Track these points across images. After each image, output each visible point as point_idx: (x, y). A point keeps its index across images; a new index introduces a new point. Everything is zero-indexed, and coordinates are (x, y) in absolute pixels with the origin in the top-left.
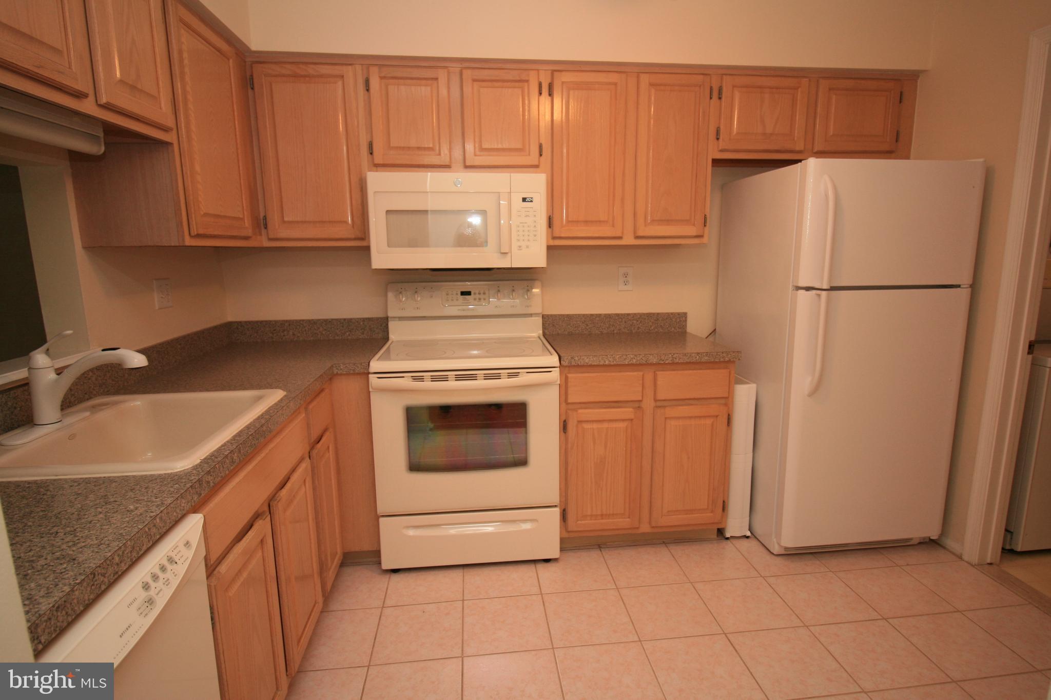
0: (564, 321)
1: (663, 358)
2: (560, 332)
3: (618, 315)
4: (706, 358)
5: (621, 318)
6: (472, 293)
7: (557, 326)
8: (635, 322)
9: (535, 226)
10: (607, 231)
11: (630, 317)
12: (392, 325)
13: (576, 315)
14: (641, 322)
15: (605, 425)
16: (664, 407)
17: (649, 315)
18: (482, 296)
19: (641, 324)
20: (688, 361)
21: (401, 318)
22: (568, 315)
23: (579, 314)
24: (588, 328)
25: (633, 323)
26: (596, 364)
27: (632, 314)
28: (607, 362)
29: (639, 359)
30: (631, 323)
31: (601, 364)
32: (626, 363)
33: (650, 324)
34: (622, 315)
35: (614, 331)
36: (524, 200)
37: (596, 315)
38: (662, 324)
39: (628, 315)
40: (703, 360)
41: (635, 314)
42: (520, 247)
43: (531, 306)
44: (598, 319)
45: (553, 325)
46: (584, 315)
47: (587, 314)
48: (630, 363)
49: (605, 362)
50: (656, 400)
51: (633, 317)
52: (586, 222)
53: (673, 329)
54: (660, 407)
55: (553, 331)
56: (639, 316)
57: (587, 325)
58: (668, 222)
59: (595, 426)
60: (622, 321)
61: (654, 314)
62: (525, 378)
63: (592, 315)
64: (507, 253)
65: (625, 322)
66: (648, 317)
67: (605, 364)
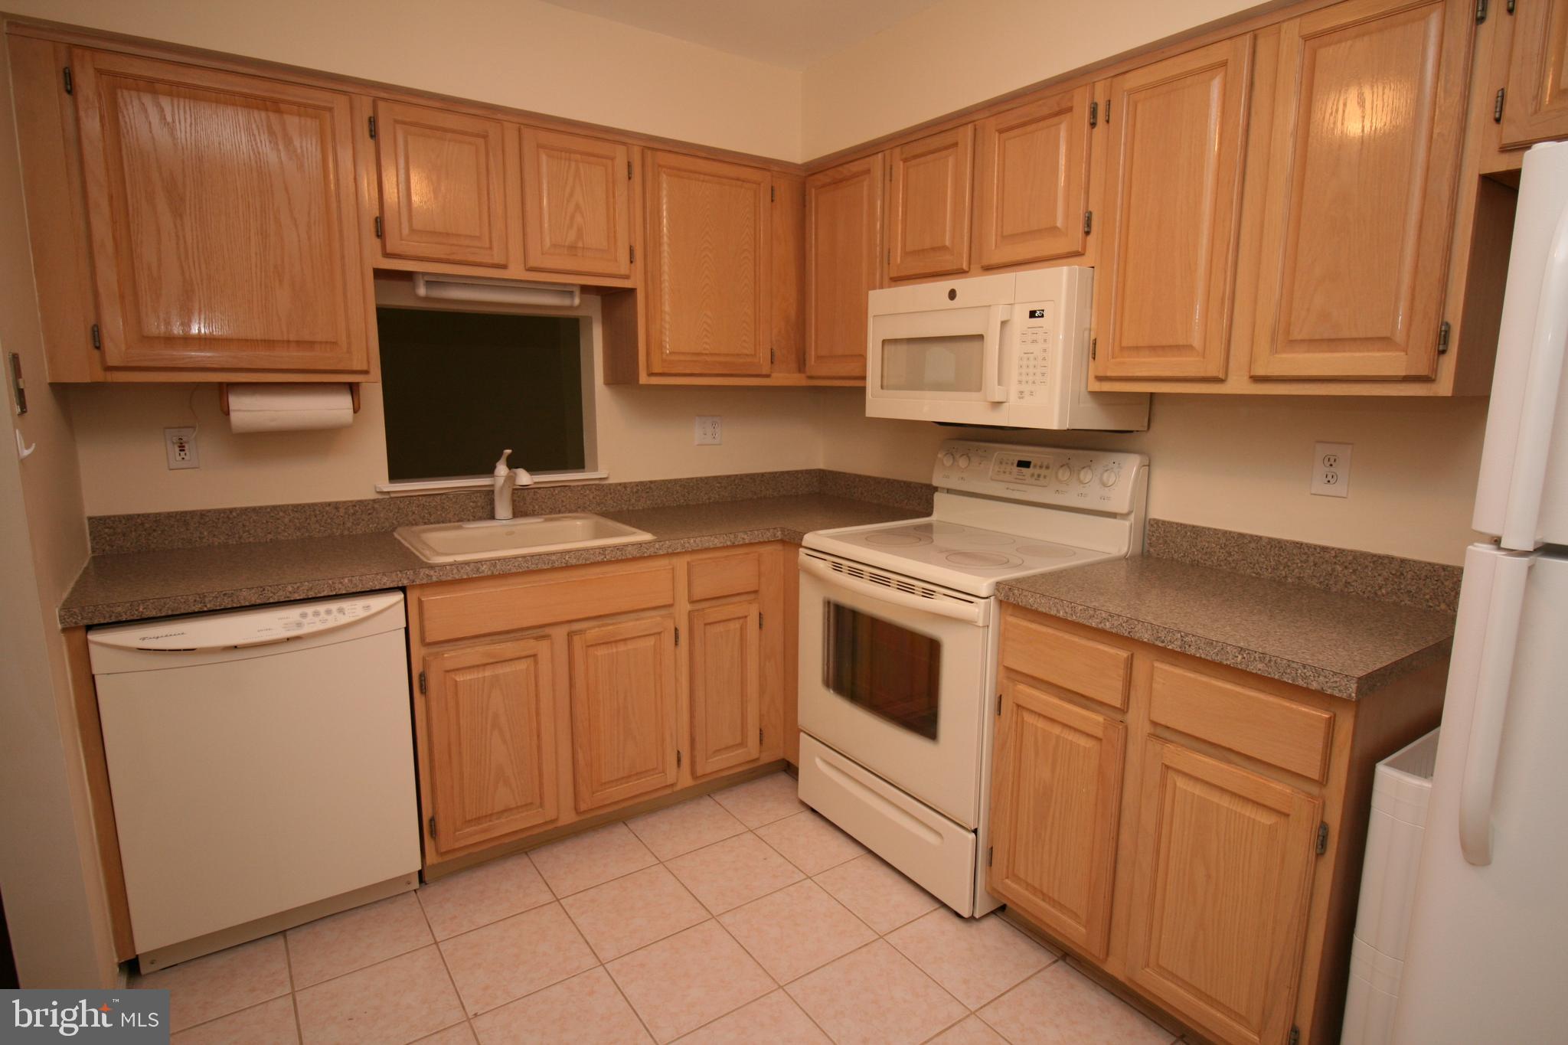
0: (1184, 537)
1: (1162, 635)
2: (1176, 556)
3: (1299, 545)
4: (1260, 666)
5: (1305, 553)
6: (1032, 465)
7: (1172, 544)
8: (1339, 568)
9: (1044, 359)
10: (1189, 366)
11: (1327, 556)
12: (938, 497)
13: (1209, 529)
14: (1355, 571)
15: (1057, 730)
16: (1167, 741)
17: (1379, 561)
18: (1043, 472)
19: (1354, 577)
20: (1218, 659)
21: (949, 491)
22: (1194, 527)
23: (1215, 529)
24: (1230, 559)
25: (1333, 570)
26: (1044, 611)
27: (1333, 549)
29: (1116, 623)
30: (1330, 569)
31: (1052, 613)
32: (1094, 625)
33: (1380, 580)
34: (1309, 546)
35: (1286, 577)
36: (1032, 314)
37: (1251, 536)
38: (1413, 589)
39: (1325, 549)
40: (1250, 668)
41: (1342, 551)
42: (1022, 392)
43: (1109, 498)
44: (1253, 545)
45: (1166, 542)
46: (1225, 533)
47: (1230, 532)
48: (1100, 626)
49: (1058, 611)
50: (1152, 721)
51: (1336, 557)
52: (1154, 349)
53: (1443, 606)
54: (1158, 737)
55: (1164, 553)
56: (1350, 558)
57: (1230, 554)
58: (1333, 343)
59: (1041, 724)
60: (1306, 561)
61: (1391, 559)
62: (939, 602)
63: (1242, 536)
64: (1002, 403)
65: (1315, 565)
66: (1374, 562)
67: (1058, 615)
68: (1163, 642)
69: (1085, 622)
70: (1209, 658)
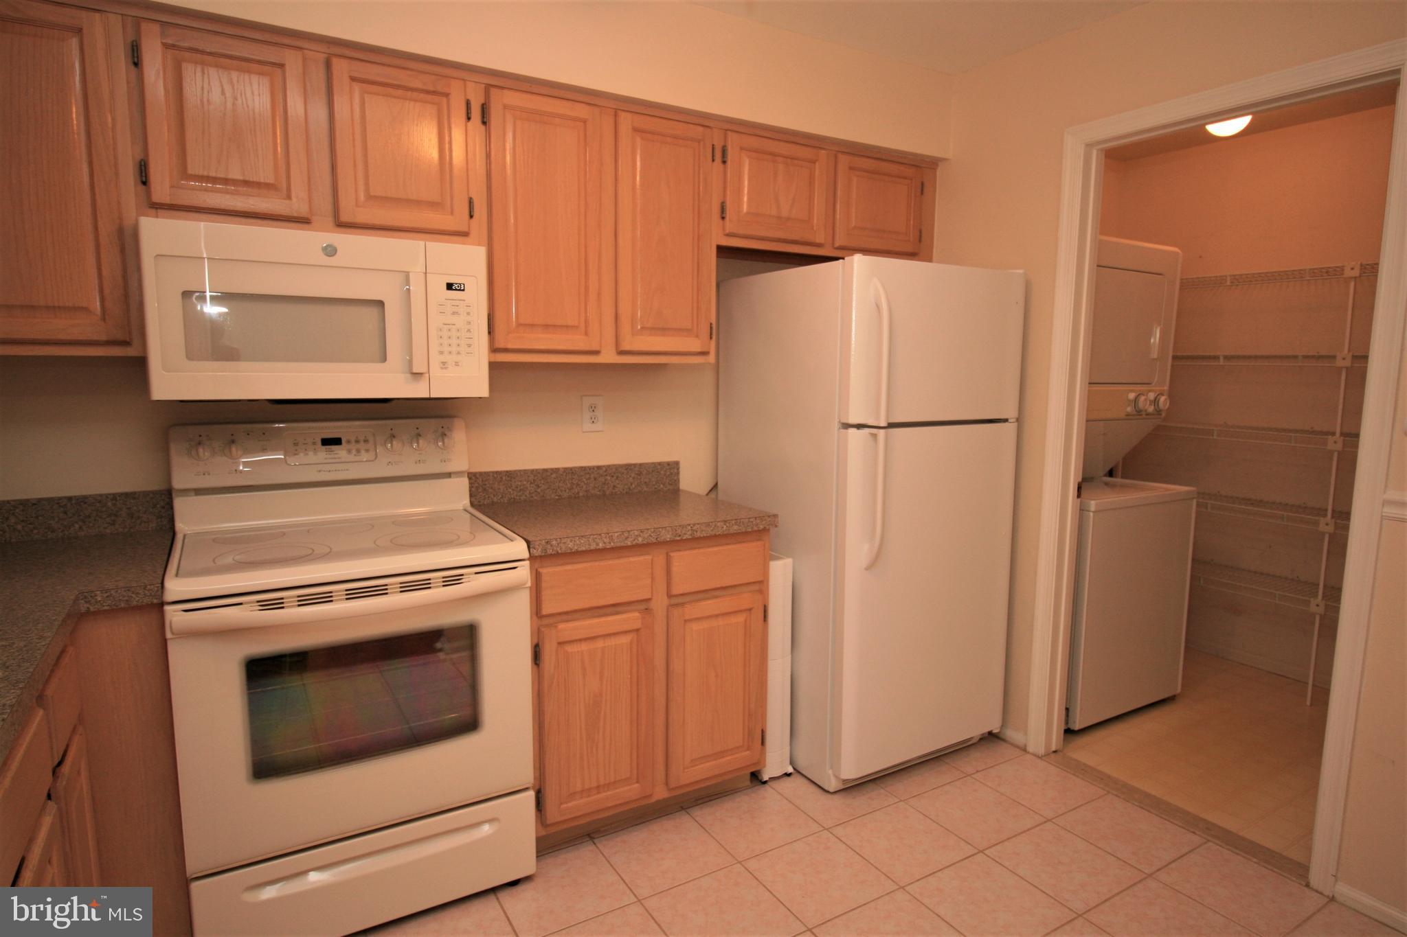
0: (501, 481)
1: (679, 531)
2: (495, 499)
3: (583, 469)
4: (736, 527)
5: (588, 473)
6: (343, 441)
7: (490, 490)
8: (609, 478)
9: (469, 331)
10: (579, 342)
11: (601, 472)
13: (520, 471)
14: (617, 478)
15: (600, 644)
16: (683, 604)
17: (629, 467)
18: (362, 445)
19: (617, 481)
20: (713, 533)
21: (199, 492)
22: (507, 472)
23: (525, 470)
24: (539, 490)
25: (606, 480)
26: (584, 549)
27: (604, 466)
28: (601, 545)
29: (646, 536)
30: (603, 480)
31: (592, 548)
32: (629, 544)
33: (631, 479)
34: (590, 468)
35: (578, 493)
36: (450, 286)
37: (552, 469)
38: (647, 480)
39: (599, 467)
40: (732, 531)
41: (609, 466)
42: (444, 363)
43: (449, 460)
44: (554, 476)
45: (485, 490)
46: (532, 471)
47: (537, 470)
48: (634, 543)
49: (597, 544)
50: (670, 596)
51: (606, 471)
52: (547, 327)
53: (662, 486)
54: (677, 605)
55: (484, 499)
56: (614, 470)
57: (538, 487)
58: (664, 331)
59: (584, 647)
60: (589, 478)
61: (635, 465)
62: (474, 583)
63: (545, 470)
64: (421, 374)
65: (595, 479)
66: (627, 469)
67: (598, 547)
68: (680, 536)
69: (622, 544)
70: (708, 535)
